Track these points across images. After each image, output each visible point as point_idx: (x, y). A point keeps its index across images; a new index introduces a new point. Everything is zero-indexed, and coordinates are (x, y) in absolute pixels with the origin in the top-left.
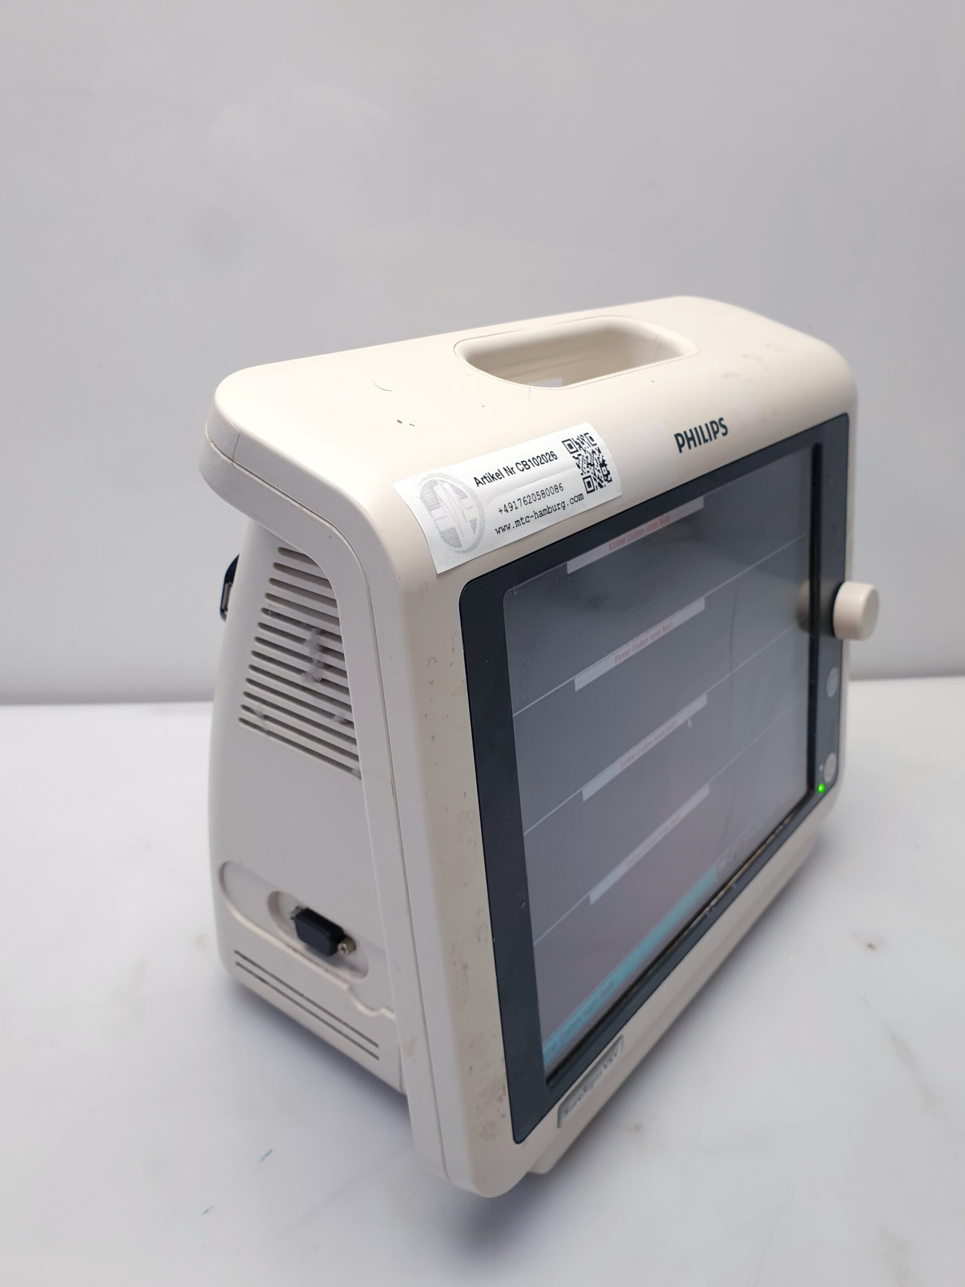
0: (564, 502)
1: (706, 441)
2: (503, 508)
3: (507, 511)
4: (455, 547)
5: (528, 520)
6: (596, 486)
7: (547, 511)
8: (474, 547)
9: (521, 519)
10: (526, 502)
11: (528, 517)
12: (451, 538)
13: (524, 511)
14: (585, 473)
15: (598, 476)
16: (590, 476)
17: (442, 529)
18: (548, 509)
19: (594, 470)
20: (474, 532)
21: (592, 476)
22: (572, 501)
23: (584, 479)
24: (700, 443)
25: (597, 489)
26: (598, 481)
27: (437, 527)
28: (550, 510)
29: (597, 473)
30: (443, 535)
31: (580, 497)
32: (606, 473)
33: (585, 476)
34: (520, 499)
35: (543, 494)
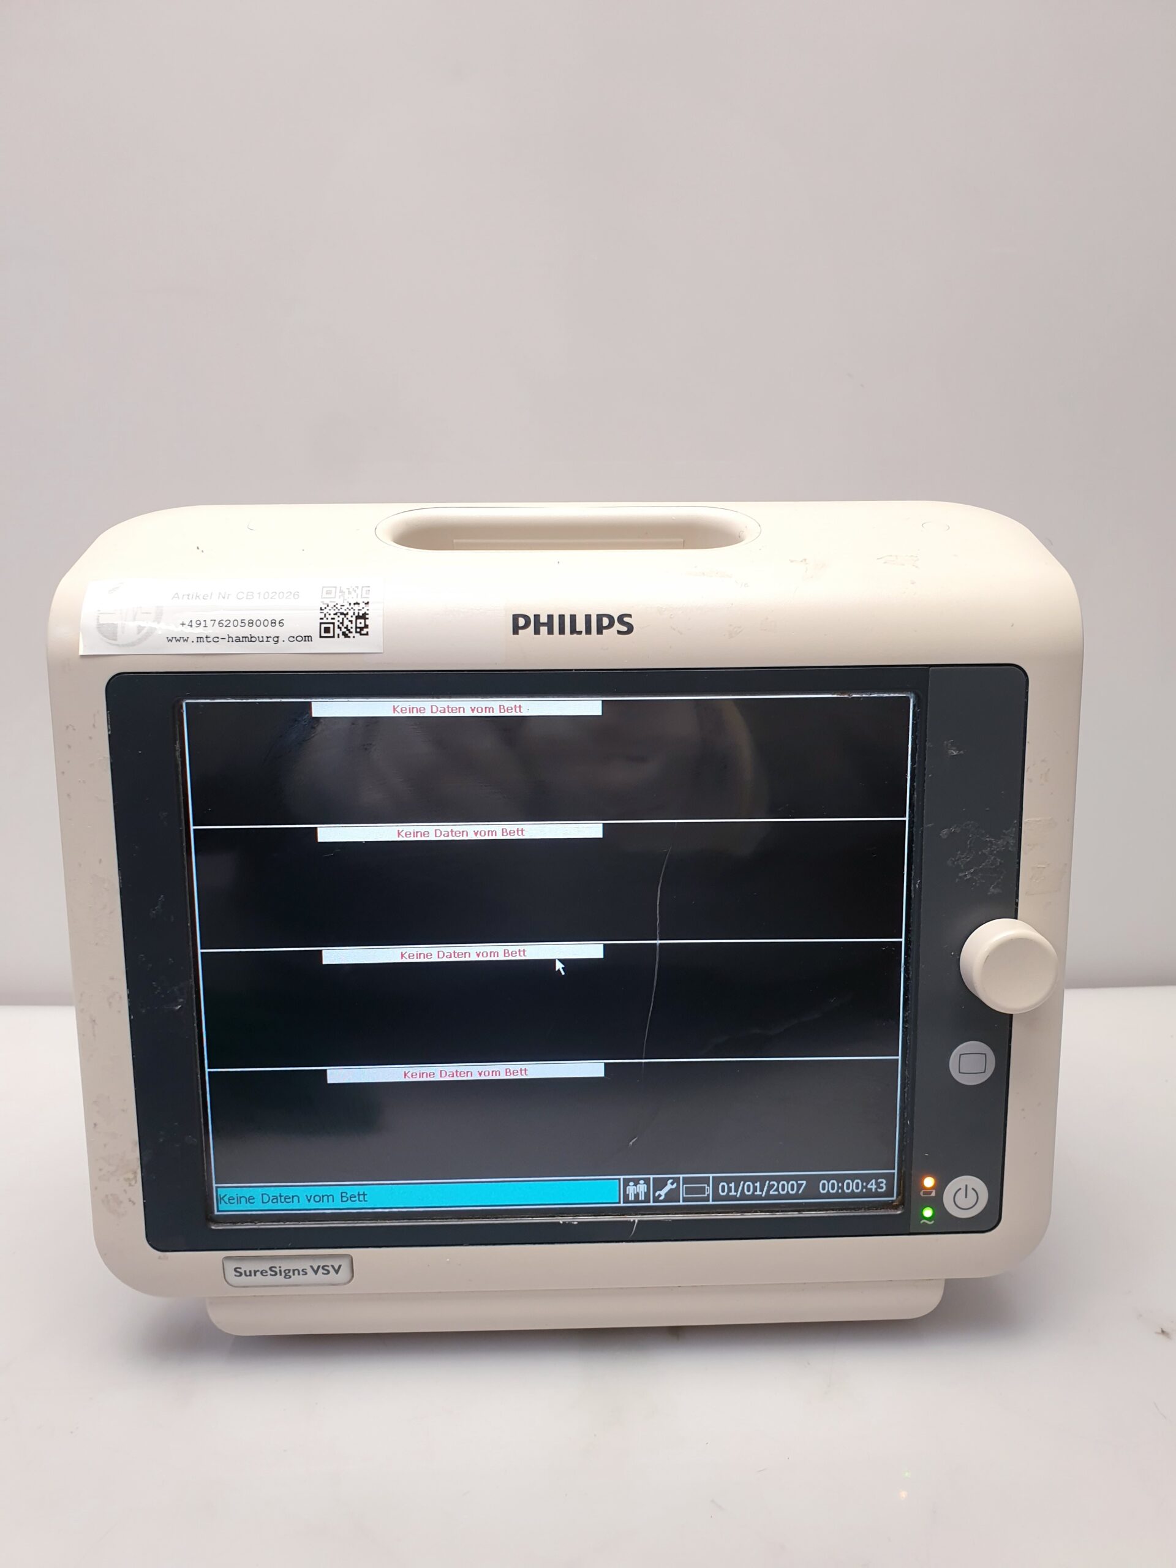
0: (278, 637)
1: (574, 631)
2: (187, 622)
3: (191, 626)
4: (110, 639)
5: (216, 640)
6: (338, 635)
7: (250, 639)
8: (133, 644)
9: (207, 637)
10: (221, 625)
11: (218, 638)
12: (109, 632)
13: (213, 631)
14: (327, 619)
15: (347, 625)
16: (333, 623)
17: (101, 622)
18: (251, 637)
19: (343, 619)
20: (139, 633)
21: (337, 624)
22: (291, 639)
23: (321, 623)
24: (562, 631)
25: (338, 637)
26: (344, 630)
27: (98, 619)
28: (253, 639)
29: (346, 622)
30: (100, 628)
31: (308, 638)
32: (363, 625)
33: (325, 620)
34: (215, 620)
35: (251, 623)
